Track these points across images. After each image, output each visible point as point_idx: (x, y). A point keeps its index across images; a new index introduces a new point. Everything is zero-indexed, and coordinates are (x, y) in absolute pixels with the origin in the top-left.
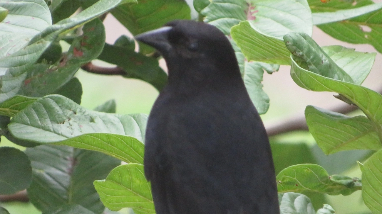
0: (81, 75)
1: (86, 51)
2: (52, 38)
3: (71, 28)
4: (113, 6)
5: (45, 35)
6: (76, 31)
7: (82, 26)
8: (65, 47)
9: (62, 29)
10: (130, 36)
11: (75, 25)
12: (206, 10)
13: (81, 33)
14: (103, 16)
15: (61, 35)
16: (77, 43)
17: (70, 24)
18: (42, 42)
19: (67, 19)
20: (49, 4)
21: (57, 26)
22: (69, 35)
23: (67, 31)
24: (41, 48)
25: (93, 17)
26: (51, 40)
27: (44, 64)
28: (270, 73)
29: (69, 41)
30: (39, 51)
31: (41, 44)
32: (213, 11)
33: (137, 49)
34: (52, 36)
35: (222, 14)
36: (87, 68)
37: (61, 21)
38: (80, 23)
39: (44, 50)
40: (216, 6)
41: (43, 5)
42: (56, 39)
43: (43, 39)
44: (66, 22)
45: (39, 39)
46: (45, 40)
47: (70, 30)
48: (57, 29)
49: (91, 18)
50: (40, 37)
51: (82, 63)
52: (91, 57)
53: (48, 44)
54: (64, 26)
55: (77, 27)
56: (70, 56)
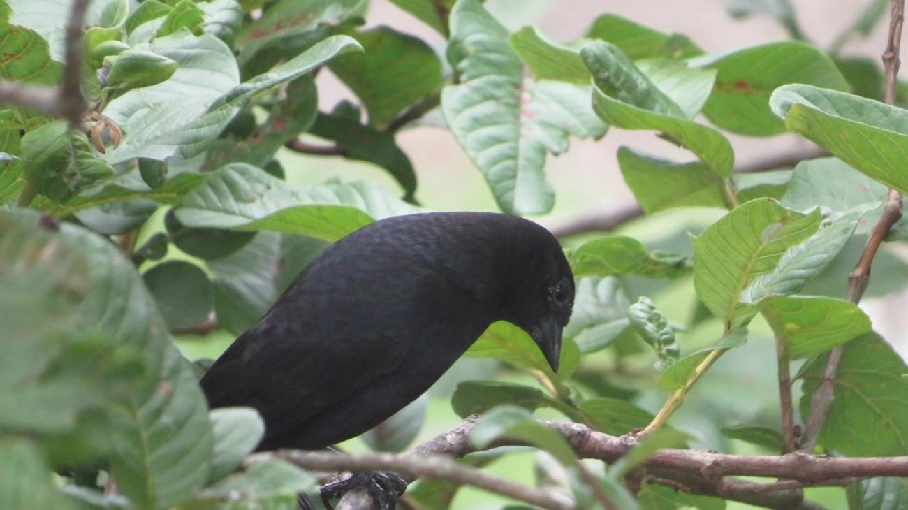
0: (283, 156)
1: (290, 122)
2: (240, 102)
3: (269, 87)
4: (329, 57)
5: (231, 98)
6: (276, 93)
7: (285, 85)
8: (261, 116)
9: (255, 90)
10: (354, 99)
11: (274, 84)
12: (463, 64)
13: (283, 95)
14: (315, 71)
15: (254, 99)
16: (277, 110)
17: (267, 83)
18: (226, 108)
19: (263, 76)
20: (236, 54)
21: (248, 85)
22: (267, 98)
23: (262, 93)
24: (224, 118)
25: (300, 73)
26: (239, 105)
27: (230, 140)
28: (556, 154)
29: (267, 107)
30: (223, 122)
31: (225, 111)
32: (474, 66)
33: (364, 119)
34: (241, 100)
35: (486, 69)
36: (293, 146)
37: (254, 79)
38: (281, 82)
39: (229, 120)
40: (479, 59)
41: (227, 55)
42: (247, 104)
43: (228, 105)
44: (260, 80)
45: (223, 104)
46: (231, 105)
47: (267, 91)
48: (248, 90)
49: (297, 74)
50: (224, 101)
51: (285, 138)
52: (298, 130)
53: (235, 111)
54: (259, 85)
55: (276, 86)
56: (268, 129)
